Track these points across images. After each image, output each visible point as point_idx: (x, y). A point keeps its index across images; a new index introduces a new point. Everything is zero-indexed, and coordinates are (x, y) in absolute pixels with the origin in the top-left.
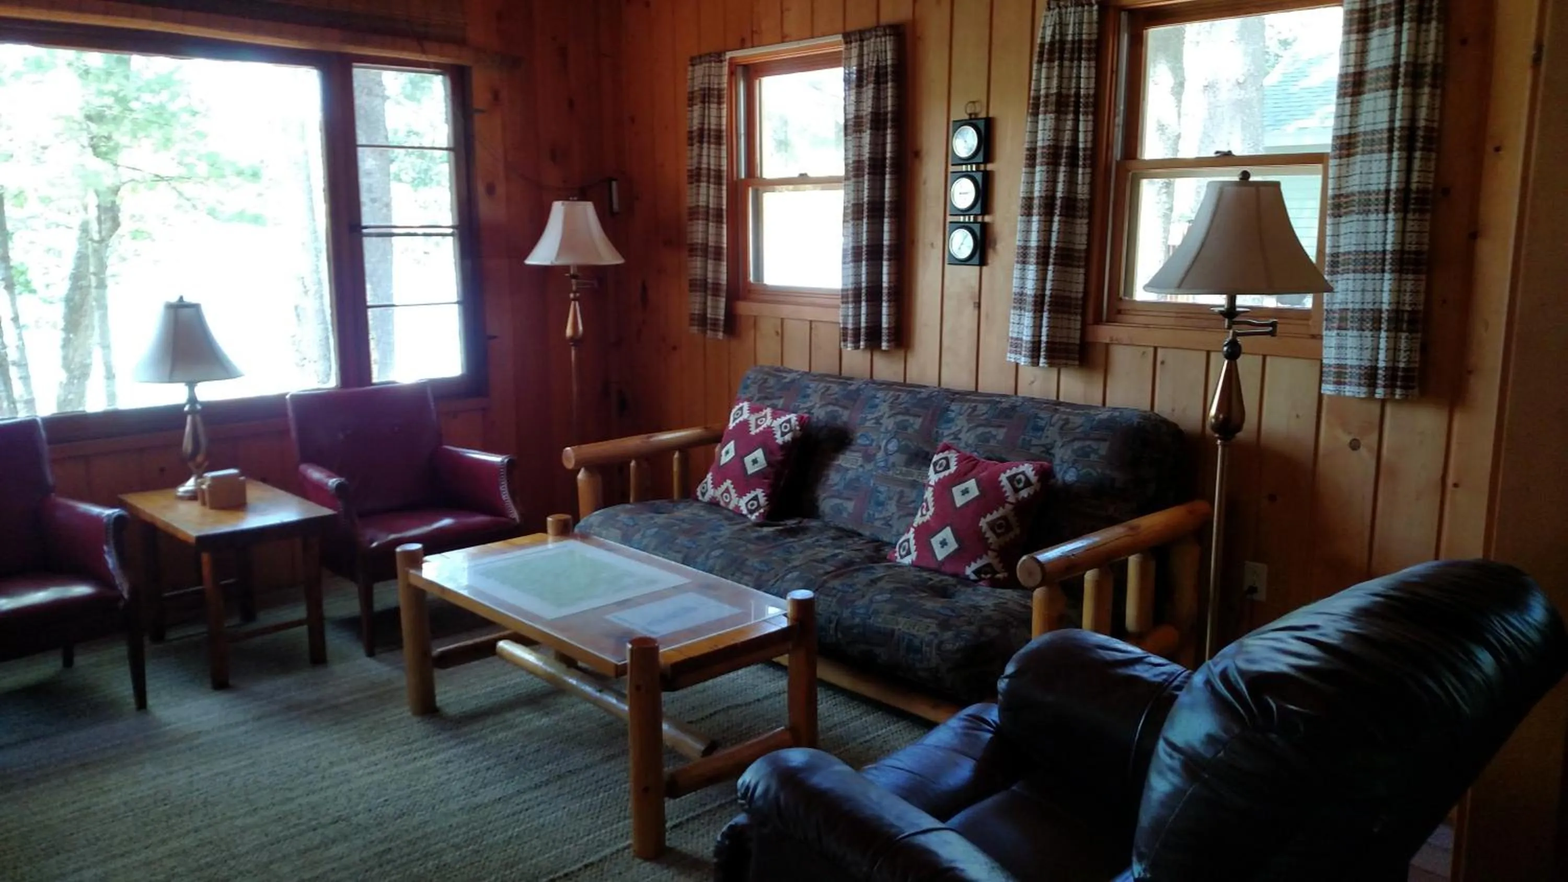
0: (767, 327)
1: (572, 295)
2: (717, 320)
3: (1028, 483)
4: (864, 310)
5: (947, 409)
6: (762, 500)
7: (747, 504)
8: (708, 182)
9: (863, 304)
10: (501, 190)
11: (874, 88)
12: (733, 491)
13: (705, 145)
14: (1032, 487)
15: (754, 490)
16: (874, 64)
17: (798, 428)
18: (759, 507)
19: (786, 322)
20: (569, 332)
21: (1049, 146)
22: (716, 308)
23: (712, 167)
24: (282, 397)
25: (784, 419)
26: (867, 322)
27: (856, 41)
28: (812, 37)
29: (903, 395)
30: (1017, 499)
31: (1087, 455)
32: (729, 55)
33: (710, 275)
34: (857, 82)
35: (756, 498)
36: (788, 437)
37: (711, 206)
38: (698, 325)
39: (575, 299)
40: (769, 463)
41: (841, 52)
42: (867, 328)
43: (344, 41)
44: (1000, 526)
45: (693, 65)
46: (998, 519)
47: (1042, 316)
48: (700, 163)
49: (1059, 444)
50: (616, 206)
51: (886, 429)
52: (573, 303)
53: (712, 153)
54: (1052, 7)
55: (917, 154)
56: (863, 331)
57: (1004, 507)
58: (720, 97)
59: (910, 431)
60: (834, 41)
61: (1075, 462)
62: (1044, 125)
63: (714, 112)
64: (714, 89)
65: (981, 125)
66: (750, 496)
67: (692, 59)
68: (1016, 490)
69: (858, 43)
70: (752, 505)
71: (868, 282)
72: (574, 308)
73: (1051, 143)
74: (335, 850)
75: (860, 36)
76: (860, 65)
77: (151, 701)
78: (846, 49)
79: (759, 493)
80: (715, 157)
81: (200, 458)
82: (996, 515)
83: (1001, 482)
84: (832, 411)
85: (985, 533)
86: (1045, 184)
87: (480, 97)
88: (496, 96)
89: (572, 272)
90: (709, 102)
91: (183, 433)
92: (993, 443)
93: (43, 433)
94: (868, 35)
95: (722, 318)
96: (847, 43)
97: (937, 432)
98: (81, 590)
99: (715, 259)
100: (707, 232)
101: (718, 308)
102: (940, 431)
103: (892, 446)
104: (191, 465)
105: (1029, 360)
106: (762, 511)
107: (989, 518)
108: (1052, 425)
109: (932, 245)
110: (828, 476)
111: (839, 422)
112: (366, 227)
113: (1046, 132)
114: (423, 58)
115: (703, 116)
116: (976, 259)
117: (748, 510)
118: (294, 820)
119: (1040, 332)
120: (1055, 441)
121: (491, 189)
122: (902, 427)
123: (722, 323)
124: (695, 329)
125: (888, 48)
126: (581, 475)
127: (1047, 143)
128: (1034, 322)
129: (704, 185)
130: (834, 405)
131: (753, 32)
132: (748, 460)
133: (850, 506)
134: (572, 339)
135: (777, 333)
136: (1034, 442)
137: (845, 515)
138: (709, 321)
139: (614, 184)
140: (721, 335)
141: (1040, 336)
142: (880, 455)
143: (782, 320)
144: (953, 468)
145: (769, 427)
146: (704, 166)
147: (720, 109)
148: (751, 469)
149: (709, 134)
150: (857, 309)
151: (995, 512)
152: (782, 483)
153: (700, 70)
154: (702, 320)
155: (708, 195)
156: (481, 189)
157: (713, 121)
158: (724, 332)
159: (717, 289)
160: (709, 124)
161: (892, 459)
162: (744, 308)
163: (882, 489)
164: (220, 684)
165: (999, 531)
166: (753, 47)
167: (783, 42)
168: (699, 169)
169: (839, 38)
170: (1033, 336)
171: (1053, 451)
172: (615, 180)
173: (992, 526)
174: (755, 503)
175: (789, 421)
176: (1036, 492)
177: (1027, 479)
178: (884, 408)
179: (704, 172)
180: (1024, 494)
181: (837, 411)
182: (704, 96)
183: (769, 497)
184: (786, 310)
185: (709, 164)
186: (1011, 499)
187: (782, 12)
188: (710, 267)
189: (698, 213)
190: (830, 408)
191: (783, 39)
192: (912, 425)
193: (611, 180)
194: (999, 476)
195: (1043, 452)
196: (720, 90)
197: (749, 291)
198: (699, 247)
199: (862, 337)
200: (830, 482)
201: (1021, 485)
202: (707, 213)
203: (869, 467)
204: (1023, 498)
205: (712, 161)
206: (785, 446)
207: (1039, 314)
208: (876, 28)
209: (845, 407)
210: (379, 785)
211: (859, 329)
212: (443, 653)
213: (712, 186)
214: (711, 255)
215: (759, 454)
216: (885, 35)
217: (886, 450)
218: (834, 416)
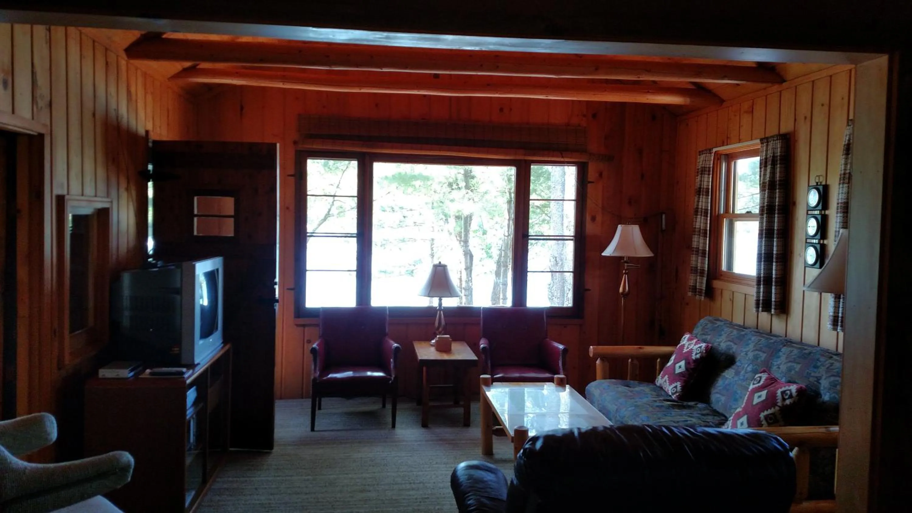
0: (727, 295)
1: (624, 271)
2: (702, 289)
3: (791, 396)
4: (762, 290)
5: (780, 350)
6: (679, 388)
7: (672, 389)
8: (701, 215)
9: (762, 286)
10: (599, 218)
11: (771, 168)
12: (667, 381)
13: (701, 196)
14: (793, 399)
15: (676, 382)
16: (772, 155)
17: (704, 351)
18: (676, 392)
19: (735, 294)
20: (621, 290)
21: (844, 202)
22: (701, 283)
23: (703, 208)
24: (480, 308)
25: (699, 345)
26: (763, 297)
27: (765, 142)
28: (752, 140)
29: (763, 339)
30: (783, 404)
31: (835, 386)
32: (714, 150)
33: (699, 265)
34: (763, 164)
35: (676, 387)
36: (698, 356)
37: (702, 228)
38: (692, 292)
39: (625, 273)
40: (687, 369)
41: (759, 148)
42: (763, 300)
43: (525, 155)
44: (771, 419)
45: (700, 155)
46: (771, 414)
47: (839, 301)
48: (698, 205)
49: (824, 377)
50: (664, 226)
51: (749, 358)
52: (624, 275)
53: (704, 200)
54: (850, 124)
55: (794, 204)
56: (761, 301)
57: (774, 408)
58: (709, 171)
59: (759, 360)
60: (756, 143)
61: (830, 389)
62: (842, 190)
63: (706, 179)
64: (706, 168)
65: (821, 188)
66: (674, 385)
67: (700, 152)
68: (784, 399)
69: (766, 144)
70: (674, 390)
71: (776, 275)
72: (625, 278)
73: (845, 201)
74: (411, 493)
75: (767, 141)
76: (766, 155)
77: (397, 426)
78: (761, 147)
79: (679, 384)
80: (705, 202)
81: (440, 329)
82: (769, 412)
83: (777, 393)
84: (729, 345)
85: (762, 421)
86: (842, 224)
87: (592, 175)
88: (601, 175)
89: (625, 259)
90: (704, 174)
91: (436, 319)
92: (793, 372)
93: (388, 312)
94: (770, 140)
95: (704, 289)
96: (762, 143)
97: (772, 363)
98: (380, 374)
99: (702, 257)
100: (699, 242)
101: (702, 283)
102: (773, 362)
103: (749, 369)
104: (437, 332)
105: (832, 327)
106: (677, 394)
107: (766, 413)
108: (823, 366)
109: (800, 254)
110: (718, 381)
111: (731, 352)
112: (530, 236)
113: (843, 195)
114: (562, 160)
115: (701, 181)
116: (818, 265)
117: (672, 393)
118: (407, 478)
119: (839, 310)
120: (823, 375)
121: (593, 219)
122: (756, 357)
123: (704, 291)
124: (690, 294)
125: (778, 146)
126: (598, 362)
127: (843, 201)
128: (835, 304)
129: (699, 217)
130: (731, 341)
131: (727, 138)
132: (677, 365)
133: (723, 399)
134: (622, 293)
135: (730, 300)
136: (813, 374)
137: (720, 404)
138: (697, 290)
139: (664, 216)
140: (703, 298)
141: (838, 313)
142: (743, 372)
143: (733, 292)
144: (762, 382)
145: (692, 349)
146: (700, 207)
147: (709, 178)
148: (678, 371)
149: (703, 190)
150: (759, 288)
151: (769, 410)
152: (692, 381)
153: (702, 157)
154: (694, 289)
155: (701, 222)
156: (588, 218)
157: (705, 183)
158: (705, 297)
159: (702, 272)
160: (703, 185)
161: (747, 375)
162: (717, 284)
163: (739, 392)
164: (425, 425)
165: (770, 422)
166: (727, 145)
167: (739, 142)
168: (698, 208)
169: (758, 141)
170: (834, 312)
171: (820, 381)
172: (664, 213)
173: (766, 417)
174: (675, 389)
175: (700, 347)
176: (794, 402)
177: (791, 394)
178: (751, 346)
179: (700, 210)
180: (788, 402)
181: (731, 345)
182: (702, 171)
183: (683, 387)
184: (735, 287)
185: (702, 206)
186: (780, 404)
187: (740, 128)
188: (699, 261)
189: (695, 231)
190: (729, 343)
191: (740, 141)
192: (761, 357)
193: (662, 214)
194: (777, 390)
195: (815, 381)
196: (709, 168)
197: (721, 275)
198: (695, 249)
199: (761, 305)
200: (717, 385)
201: (787, 397)
202: (700, 231)
203: (736, 378)
204: (787, 405)
205: (704, 204)
206: (696, 361)
207: (837, 300)
208: (777, 136)
209: (735, 344)
210: (445, 475)
211: (759, 300)
212: (497, 429)
213: (703, 217)
214: (700, 255)
215: (683, 363)
216: (777, 140)
217: (746, 369)
218: (729, 348)
